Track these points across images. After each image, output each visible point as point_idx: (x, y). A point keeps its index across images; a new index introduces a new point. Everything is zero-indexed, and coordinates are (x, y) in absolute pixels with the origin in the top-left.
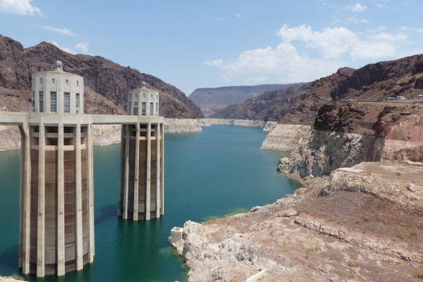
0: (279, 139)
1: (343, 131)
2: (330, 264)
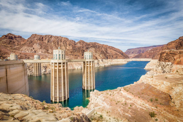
0: (152, 65)
1: (166, 62)
2: (123, 107)
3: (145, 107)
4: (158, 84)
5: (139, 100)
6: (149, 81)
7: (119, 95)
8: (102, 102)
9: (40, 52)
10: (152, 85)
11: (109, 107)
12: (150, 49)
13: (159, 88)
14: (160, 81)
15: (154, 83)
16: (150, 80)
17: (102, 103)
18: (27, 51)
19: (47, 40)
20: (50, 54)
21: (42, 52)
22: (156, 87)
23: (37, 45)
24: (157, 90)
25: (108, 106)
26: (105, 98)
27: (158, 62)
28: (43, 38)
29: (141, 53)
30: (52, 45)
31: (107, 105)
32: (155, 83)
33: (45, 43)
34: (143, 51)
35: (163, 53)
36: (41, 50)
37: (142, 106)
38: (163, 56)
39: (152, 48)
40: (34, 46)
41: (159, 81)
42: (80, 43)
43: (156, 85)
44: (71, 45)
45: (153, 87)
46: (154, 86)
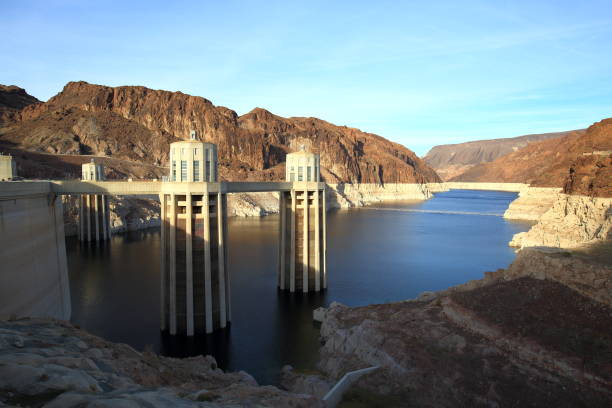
3: (554, 374)
4: (599, 282)
5: (524, 346)
6: (557, 270)
7: (438, 324)
8: (374, 350)
9: (102, 154)
10: (573, 287)
11: (404, 370)
12: (516, 149)
13: (602, 297)
14: (603, 272)
15: (578, 276)
16: (560, 265)
17: (375, 355)
18: (51, 149)
19: (129, 106)
20: (138, 162)
21: (109, 153)
22: (588, 294)
23: (90, 123)
24: (595, 305)
25: (399, 366)
26: (386, 335)
27: (563, 196)
28: (111, 96)
29: (484, 161)
30: (149, 126)
31: (395, 365)
32: (582, 278)
33: (121, 117)
34: (491, 154)
35: (584, 162)
36: (103, 144)
37: (541, 370)
38: (585, 174)
39: (523, 145)
40: (75, 129)
41: (598, 272)
42: (256, 118)
43: (587, 287)
44: (221, 127)
45: (575, 293)
46: (581, 292)
